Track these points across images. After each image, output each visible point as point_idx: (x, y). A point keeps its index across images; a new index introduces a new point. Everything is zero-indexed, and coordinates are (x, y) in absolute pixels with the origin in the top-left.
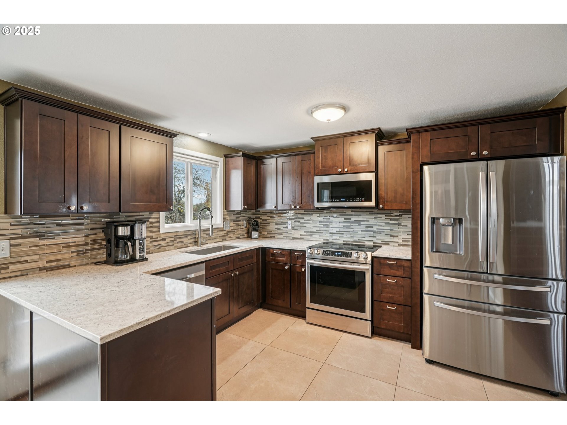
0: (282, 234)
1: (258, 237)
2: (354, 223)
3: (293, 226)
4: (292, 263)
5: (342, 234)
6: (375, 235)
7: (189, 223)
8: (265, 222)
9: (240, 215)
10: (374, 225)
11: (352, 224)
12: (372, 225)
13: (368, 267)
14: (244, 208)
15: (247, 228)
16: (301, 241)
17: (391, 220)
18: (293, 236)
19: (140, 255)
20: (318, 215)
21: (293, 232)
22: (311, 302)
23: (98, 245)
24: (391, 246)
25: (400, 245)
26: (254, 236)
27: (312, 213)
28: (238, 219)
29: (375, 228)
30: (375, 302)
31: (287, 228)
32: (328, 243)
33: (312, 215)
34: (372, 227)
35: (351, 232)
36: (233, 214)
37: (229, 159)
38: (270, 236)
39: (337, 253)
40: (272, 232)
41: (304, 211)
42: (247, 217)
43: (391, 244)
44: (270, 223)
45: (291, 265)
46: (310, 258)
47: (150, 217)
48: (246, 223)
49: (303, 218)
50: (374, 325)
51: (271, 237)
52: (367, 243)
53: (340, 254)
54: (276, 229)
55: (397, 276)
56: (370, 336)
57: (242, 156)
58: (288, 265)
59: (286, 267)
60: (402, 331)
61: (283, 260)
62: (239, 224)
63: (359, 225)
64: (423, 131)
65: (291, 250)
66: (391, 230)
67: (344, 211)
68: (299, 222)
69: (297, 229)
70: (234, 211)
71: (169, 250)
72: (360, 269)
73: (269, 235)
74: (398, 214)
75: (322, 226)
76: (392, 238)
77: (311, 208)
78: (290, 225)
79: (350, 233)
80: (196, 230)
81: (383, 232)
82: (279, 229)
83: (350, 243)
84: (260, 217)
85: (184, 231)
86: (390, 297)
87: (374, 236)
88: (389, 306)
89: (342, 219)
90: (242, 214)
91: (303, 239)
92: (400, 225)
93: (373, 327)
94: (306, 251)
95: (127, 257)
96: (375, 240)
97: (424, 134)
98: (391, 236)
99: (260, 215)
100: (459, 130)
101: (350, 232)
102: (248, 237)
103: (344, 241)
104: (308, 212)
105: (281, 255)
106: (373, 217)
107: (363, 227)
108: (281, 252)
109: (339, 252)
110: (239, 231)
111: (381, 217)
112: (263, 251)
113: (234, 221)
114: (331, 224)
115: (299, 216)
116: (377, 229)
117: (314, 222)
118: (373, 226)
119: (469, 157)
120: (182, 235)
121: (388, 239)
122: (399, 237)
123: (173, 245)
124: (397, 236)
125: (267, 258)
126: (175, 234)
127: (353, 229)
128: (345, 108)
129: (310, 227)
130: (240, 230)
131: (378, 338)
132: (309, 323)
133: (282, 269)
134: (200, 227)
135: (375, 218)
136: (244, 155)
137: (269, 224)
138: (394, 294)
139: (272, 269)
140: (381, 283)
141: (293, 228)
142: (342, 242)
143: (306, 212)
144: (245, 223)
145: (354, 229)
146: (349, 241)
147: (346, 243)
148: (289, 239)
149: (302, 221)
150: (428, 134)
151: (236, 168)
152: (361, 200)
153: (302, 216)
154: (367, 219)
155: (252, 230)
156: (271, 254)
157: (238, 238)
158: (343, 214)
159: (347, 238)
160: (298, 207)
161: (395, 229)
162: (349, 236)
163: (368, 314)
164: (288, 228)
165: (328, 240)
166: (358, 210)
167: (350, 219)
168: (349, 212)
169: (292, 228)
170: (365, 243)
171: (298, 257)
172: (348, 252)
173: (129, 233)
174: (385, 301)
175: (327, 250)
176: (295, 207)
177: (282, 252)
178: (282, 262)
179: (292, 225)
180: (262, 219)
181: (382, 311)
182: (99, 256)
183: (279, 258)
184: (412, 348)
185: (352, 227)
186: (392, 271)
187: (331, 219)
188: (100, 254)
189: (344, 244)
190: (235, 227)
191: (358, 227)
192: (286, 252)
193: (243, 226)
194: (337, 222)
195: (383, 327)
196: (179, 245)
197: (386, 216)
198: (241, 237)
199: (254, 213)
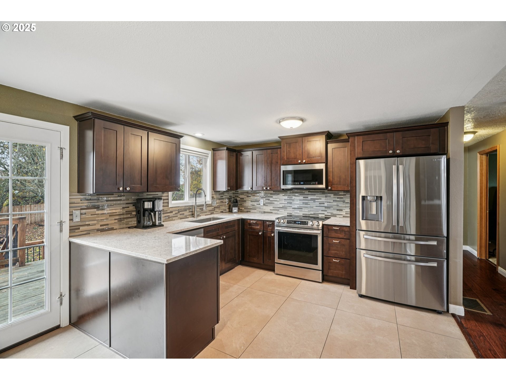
0: (256, 209)
1: (237, 212)
2: (310, 201)
3: (265, 203)
4: (264, 230)
5: (302, 209)
6: (326, 209)
7: (188, 200)
8: (242, 200)
10: (325, 202)
11: (309, 202)
12: (324, 202)
13: (320, 232)
14: (228, 189)
15: (229, 205)
16: (271, 214)
17: (338, 198)
18: (264, 211)
20: (284, 195)
21: (265, 207)
22: (278, 258)
23: (130, 215)
24: (338, 217)
25: (344, 216)
26: (234, 211)
27: (279, 193)
28: (222, 198)
29: (326, 204)
30: (325, 257)
31: (260, 204)
32: (291, 216)
33: (279, 194)
34: (324, 204)
35: (308, 207)
36: (218, 194)
37: (216, 152)
38: (247, 211)
39: (297, 222)
40: (248, 208)
41: (273, 191)
42: (229, 196)
43: (338, 216)
44: (247, 201)
45: (263, 232)
46: (277, 226)
47: (162, 195)
48: (228, 200)
49: (272, 197)
50: (324, 274)
51: (247, 212)
52: (320, 216)
53: (299, 222)
54: (251, 205)
55: (340, 238)
56: (321, 282)
57: (226, 150)
59: (260, 233)
60: (343, 277)
61: (258, 228)
62: (223, 202)
63: (315, 202)
64: (357, 135)
65: (263, 221)
66: (337, 205)
67: (303, 192)
68: (269, 200)
69: (268, 206)
70: (219, 191)
71: (174, 220)
72: (314, 233)
73: (246, 210)
74: (343, 193)
75: (286, 203)
76: (339, 211)
77: (278, 189)
78: (262, 202)
79: (308, 208)
80: (192, 205)
81: (332, 207)
82: (254, 205)
83: (308, 215)
84: (239, 196)
85: (185, 206)
86: (336, 253)
87: (326, 210)
88: (334, 260)
89: (301, 198)
90: (225, 194)
91: (272, 213)
93: (324, 275)
94: (274, 221)
95: (150, 223)
96: (326, 213)
97: (358, 137)
98: (338, 210)
99: (238, 195)
100: (381, 135)
101: (307, 207)
102: (229, 212)
104: (276, 193)
105: (256, 224)
106: (325, 196)
107: (317, 204)
108: (256, 222)
109: (299, 221)
110: (223, 207)
111: (330, 196)
112: (243, 221)
113: (219, 199)
114: (293, 201)
115: (269, 195)
116: (327, 205)
117: (280, 200)
118: (324, 203)
119: (388, 154)
120: (183, 209)
121: (335, 212)
122: (344, 210)
123: (177, 216)
124: (342, 210)
125: (245, 227)
126: (178, 208)
127: (310, 205)
128: (302, 120)
129: (278, 204)
130: (223, 206)
132: (277, 274)
133: (257, 235)
134: (196, 203)
135: (326, 197)
136: (228, 149)
137: (246, 201)
138: (338, 251)
139: (249, 235)
140: (329, 244)
141: (264, 205)
142: (302, 215)
143: (274, 193)
144: (227, 200)
145: (311, 205)
146: (307, 214)
147: (304, 215)
148: (261, 213)
149: (271, 199)
150: (361, 137)
151: (221, 159)
152: (315, 183)
153: (271, 196)
154: (320, 198)
155: (233, 206)
156: (249, 223)
157: (222, 212)
158: (303, 194)
159: (306, 212)
160: (268, 188)
161: (340, 205)
162: (307, 210)
163: (319, 266)
164: (261, 204)
165: (291, 213)
166: (313, 191)
167: (307, 197)
168: (307, 192)
169: (264, 204)
170: (318, 215)
171: (269, 226)
172: (306, 221)
173: (151, 207)
174: (332, 256)
175: (290, 220)
176: (266, 188)
177: (257, 222)
178: (257, 230)
179: (263, 202)
180: (241, 197)
181: (329, 264)
182: (130, 223)
183: (254, 227)
184: (350, 288)
185: (309, 203)
186: (336, 234)
187: (294, 197)
188: (131, 221)
189: (303, 216)
190: (220, 204)
191: (314, 203)
192: (260, 222)
193: (226, 203)
194: (298, 200)
195: (331, 275)
196: (181, 216)
197: (334, 195)
198: (224, 211)
199: (235, 193)
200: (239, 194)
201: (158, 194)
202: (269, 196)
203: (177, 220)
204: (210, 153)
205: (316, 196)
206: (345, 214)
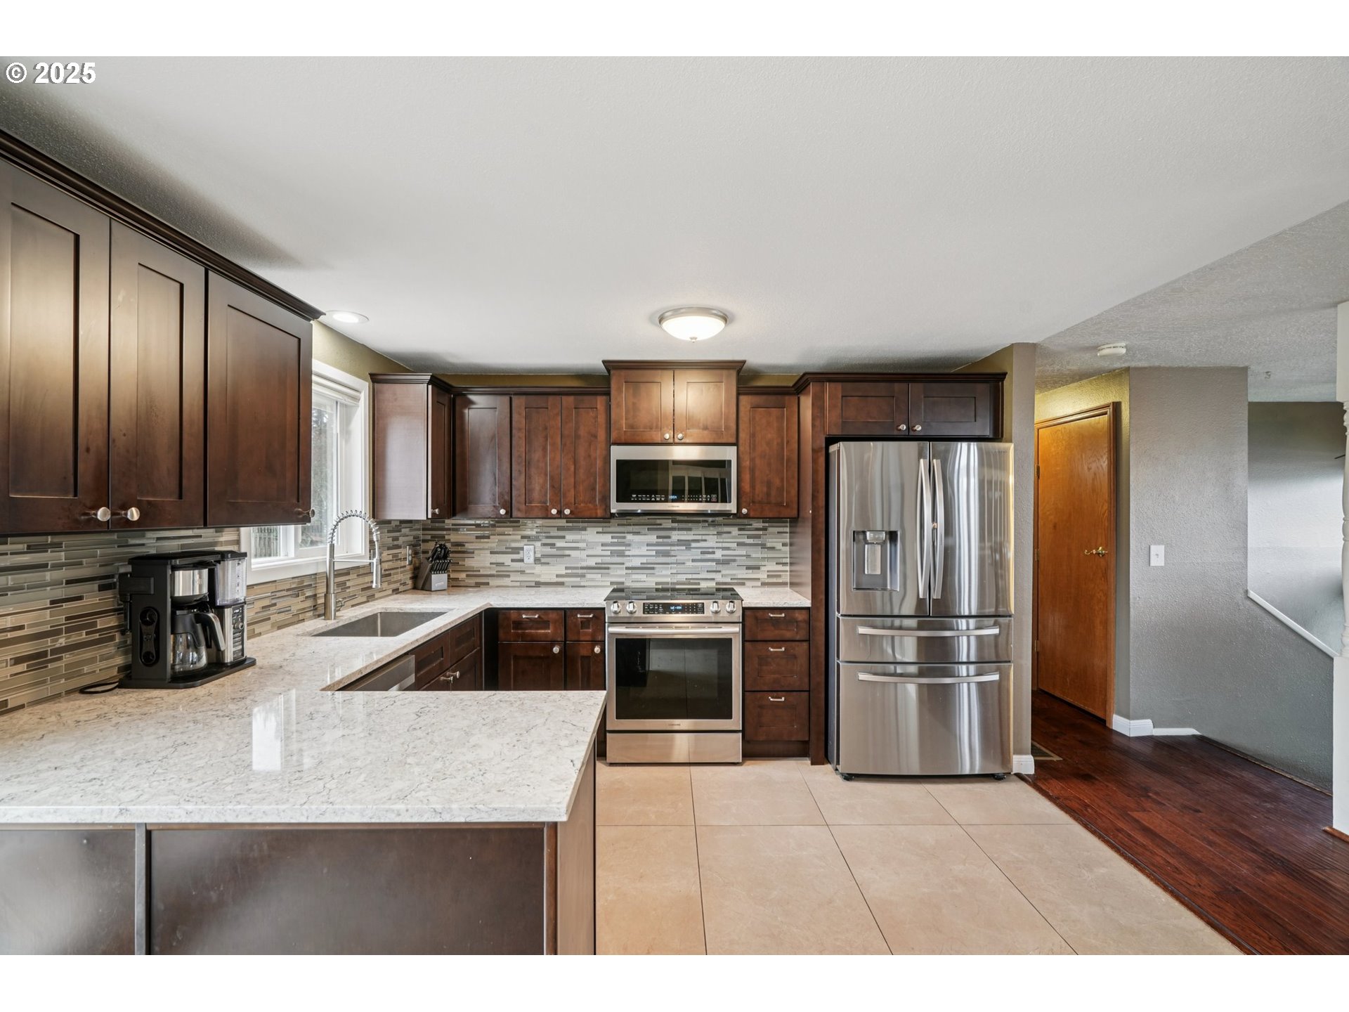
0: (509, 576)
1: (446, 587)
2: (677, 545)
3: (538, 555)
4: (568, 639)
5: (653, 568)
6: (719, 567)
7: (292, 554)
8: (460, 549)
9: (400, 531)
10: (717, 548)
11: (673, 548)
12: (713, 548)
13: (737, 629)
14: (433, 514)
15: (412, 566)
16: (560, 589)
17: (749, 537)
18: (537, 580)
19: (235, 649)
20: (600, 530)
21: (539, 569)
22: (618, 717)
23: (87, 634)
24: (749, 587)
25: (764, 584)
26: (436, 585)
27: (586, 525)
28: (396, 543)
29: (719, 554)
30: (749, 694)
31: (522, 560)
32: (622, 590)
33: (584, 529)
34: (714, 553)
35: (671, 563)
36: (386, 531)
37: (386, 386)
38: (476, 583)
39: (673, 608)
40: (481, 573)
41: (565, 521)
42: (412, 537)
43: (748, 583)
44: (476, 552)
45: (565, 644)
46: (613, 623)
47: (216, 539)
48: (410, 551)
49: (564, 537)
50: (749, 738)
51: (478, 585)
52: (704, 585)
53: (678, 608)
54: (491, 564)
55: (787, 639)
56: (741, 760)
57: (428, 384)
58: (559, 645)
59: (556, 650)
60: (793, 739)
61: (546, 634)
62: (397, 556)
63: (689, 548)
64: (830, 381)
65: (565, 610)
66: (748, 556)
67: (658, 521)
68: (553, 545)
69: (548, 563)
70: (389, 522)
71: (260, 634)
72: (722, 634)
73: (472, 581)
74: (760, 525)
75: (609, 553)
76: (751, 571)
77: (596, 513)
78: (530, 552)
79: (670, 566)
80: (316, 574)
81: (734, 561)
82: (502, 564)
83: (670, 586)
84: (447, 537)
85: (293, 578)
86: (776, 681)
87: (718, 570)
88: (772, 698)
89: (652, 538)
90: (403, 530)
91: (562, 584)
92: (763, 546)
93: (746, 743)
94: (604, 609)
95: (199, 658)
96: (719, 578)
97: (833, 385)
98: (748, 568)
99: (445, 532)
100: (882, 385)
101: (668, 564)
102: (415, 588)
103: (657, 584)
104: (575, 524)
105: (542, 623)
106: (715, 533)
107: (696, 554)
108: (539, 617)
109: (678, 605)
110: (397, 573)
111: (730, 533)
112: (492, 617)
113: (389, 549)
114: (628, 548)
115: (554, 533)
116: (722, 556)
117: (590, 545)
118: (715, 550)
119: (896, 433)
120: (288, 590)
121: (743, 573)
122: (762, 568)
123: (269, 619)
124: (758, 568)
125: (501, 634)
126: (272, 588)
127: (676, 558)
128: (725, 318)
129: (580, 558)
130: (399, 570)
131: (753, 762)
132: (612, 764)
133: (542, 655)
134: (332, 563)
135: (719, 534)
136: (434, 381)
137: (473, 553)
138: (780, 674)
139: (516, 657)
140: (758, 656)
141: (537, 560)
142: (653, 585)
143: (571, 524)
144: (408, 551)
145: (678, 558)
146: (668, 583)
147: (660, 587)
148: (527, 587)
149: (560, 543)
150: (839, 386)
151: (406, 412)
152: (711, 498)
153: (561, 533)
154: (704, 537)
155: (432, 569)
156: (514, 622)
157: (396, 591)
158: (655, 527)
159: (665, 576)
160: (567, 512)
161: (754, 556)
162: (669, 572)
163: (736, 722)
164: (526, 560)
165: (623, 583)
166: (685, 518)
167: (669, 537)
168: (667, 523)
169: (535, 560)
170: (699, 584)
171: (585, 623)
172: (697, 604)
173: (205, 590)
174: (766, 688)
175: (651, 604)
176: (560, 512)
177: (542, 616)
178: (542, 639)
179: (535, 553)
180: (452, 540)
181: (760, 710)
182: (86, 669)
183: (533, 631)
184: (812, 764)
185: (672, 553)
186: (777, 632)
187: (629, 537)
188: (92, 661)
189: (657, 590)
190: (390, 563)
191: (688, 553)
192: (553, 616)
193: (405, 559)
194: (641, 545)
195: (762, 738)
196: (282, 617)
197: (740, 530)
198: (402, 588)
199: (430, 527)
200: (449, 529)
201: (201, 536)
202: (552, 534)
203: (267, 632)
204: (364, 386)
205: (692, 532)
206: (766, 577)
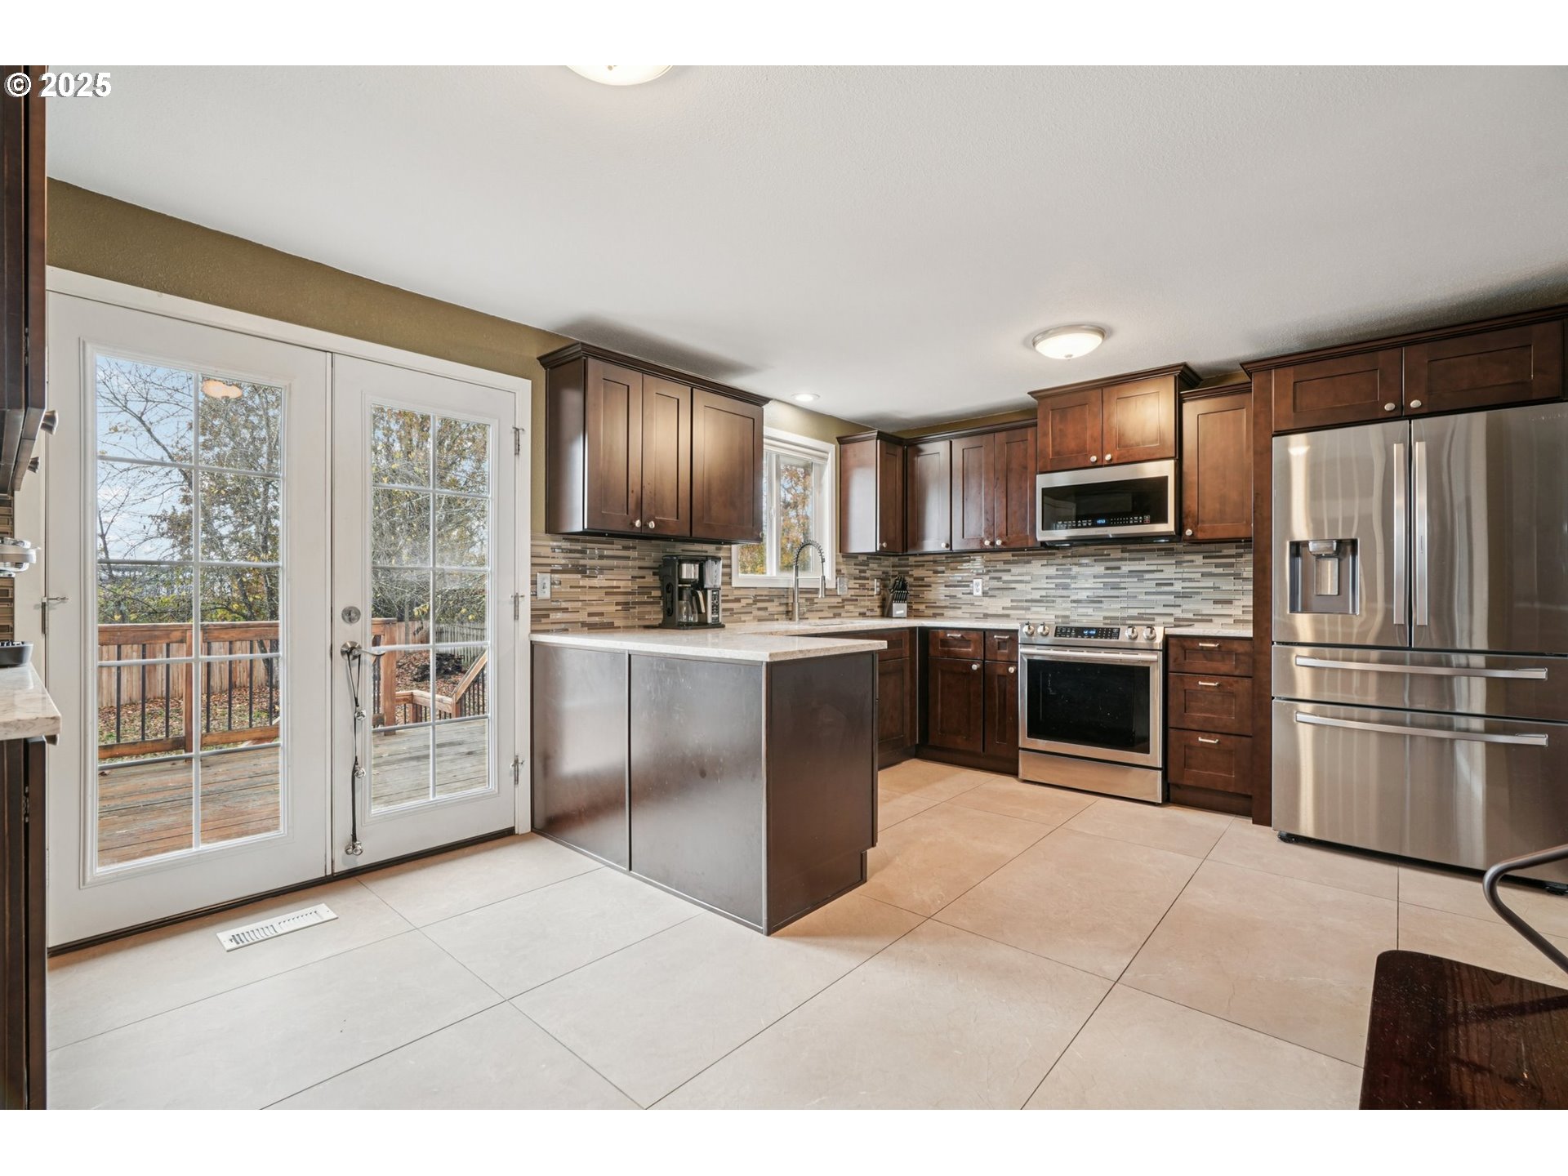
0: (960, 608)
1: (906, 616)
2: (1128, 577)
3: (986, 589)
4: (986, 658)
5: (1101, 602)
6: (1179, 601)
7: (774, 573)
8: (920, 583)
9: (868, 566)
10: (1175, 579)
11: (1123, 580)
12: (1172, 579)
13: (1156, 657)
14: (881, 547)
15: (881, 596)
16: (1005, 620)
17: (1217, 565)
18: (985, 611)
19: (713, 616)
20: (1045, 562)
21: (986, 601)
22: (1030, 736)
26: (897, 612)
27: (1031, 558)
28: (863, 575)
29: (1178, 587)
30: (1171, 731)
31: (971, 593)
33: (1029, 562)
34: (1172, 584)
35: (1121, 597)
36: (853, 562)
37: (848, 446)
38: (934, 614)
39: (1086, 632)
40: (937, 604)
41: (1011, 554)
42: (880, 573)
43: (1216, 620)
44: (933, 585)
45: (984, 662)
46: (1026, 645)
48: (878, 584)
49: (1009, 571)
50: (1171, 780)
53: (1093, 632)
54: (946, 596)
55: (1221, 673)
56: (1160, 802)
57: (877, 440)
58: (978, 663)
59: (975, 667)
60: (1231, 790)
61: (967, 653)
62: (864, 586)
63: (1141, 580)
64: (1277, 367)
65: (984, 631)
66: (1216, 588)
67: (1105, 552)
68: (999, 579)
69: (995, 596)
70: (857, 554)
72: (1137, 662)
73: (930, 611)
74: (1233, 552)
75: (1053, 586)
76: (1220, 606)
77: (1027, 543)
78: (978, 586)
79: (1120, 599)
81: (1198, 593)
82: (954, 596)
83: (1119, 621)
84: (910, 573)
85: (772, 588)
86: (1206, 720)
87: (1177, 604)
88: (1202, 738)
89: (1100, 569)
90: (870, 565)
91: (1008, 616)
93: (1168, 785)
94: (1017, 631)
96: (1177, 612)
97: (1281, 371)
98: (1216, 602)
99: (909, 569)
100: (1358, 358)
101: (1118, 597)
102: (882, 613)
103: (1105, 618)
104: (1021, 557)
105: (964, 642)
106: (1174, 562)
107: (1151, 586)
108: (962, 636)
109: (1092, 630)
110: (864, 600)
111: (1192, 561)
112: (923, 634)
113: (855, 578)
114: (1073, 581)
115: (1000, 566)
116: (1183, 588)
117: (1034, 578)
118: (1173, 581)
119: (1380, 414)
120: (765, 596)
121: (1207, 607)
122: (1234, 603)
123: (751, 613)
124: (1229, 602)
125: (931, 651)
126: (754, 593)
127: (1126, 591)
128: (1102, 331)
129: (1025, 590)
130: (866, 598)
131: (1179, 808)
132: (1025, 781)
133: (964, 671)
134: (797, 582)
135: (1178, 563)
136: (881, 436)
137: (929, 586)
138: (1214, 713)
139: (943, 672)
140: (1185, 690)
141: (985, 594)
142: (1101, 620)
143: (1016, 558)
144: (876, 583)
145: (1129, 590)
147: (1109, 622)
148: (976, 618)
149: (1006, 577)
150: (1290, 371)
151: (862, 464)
152: (1143, 520)
153: (1007, 567)
154: (1160, 568)
155: (893, 600)
158: (1104, 557)
159: (1113, 610)
160: (999, 542)
161: (1225, 588)
162: (1118, 606)
163: (1155, 757)
164: (975, 593)
165: (1067, 617)
166: (1138, 546)
167: (1119, 568)
168: (1117, 554)
169: (983, 593)
170: (1154, 620)
171: (1001, 644)
172: (1112, 629)
173: (697, 576)
174: (1194, 727)
175: (1064, 627)
176: (992, 545)
177: (965, 636)
178: (965, 657)
179: (983, 587)
180: (915, 575)
181: (1187, 750)
183: (957, 649)
184: (1254, 823)
185: (1122, 585)
186: (1209, 664)
187: (1075, 569)
190: (858, 591)
191: (1139, 585)
192: (974, 636)
193: (873, 589)
194: (1087, 576)
195: (1191, 783)
197: (1204, 558)
198: (868, 613)
199: (897, 564)
200: (911, 566)
202: (998, 568)
204: (831, 449)
205: (1146, 562)
